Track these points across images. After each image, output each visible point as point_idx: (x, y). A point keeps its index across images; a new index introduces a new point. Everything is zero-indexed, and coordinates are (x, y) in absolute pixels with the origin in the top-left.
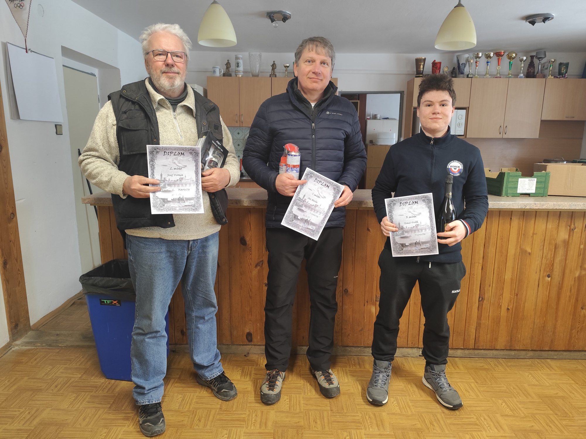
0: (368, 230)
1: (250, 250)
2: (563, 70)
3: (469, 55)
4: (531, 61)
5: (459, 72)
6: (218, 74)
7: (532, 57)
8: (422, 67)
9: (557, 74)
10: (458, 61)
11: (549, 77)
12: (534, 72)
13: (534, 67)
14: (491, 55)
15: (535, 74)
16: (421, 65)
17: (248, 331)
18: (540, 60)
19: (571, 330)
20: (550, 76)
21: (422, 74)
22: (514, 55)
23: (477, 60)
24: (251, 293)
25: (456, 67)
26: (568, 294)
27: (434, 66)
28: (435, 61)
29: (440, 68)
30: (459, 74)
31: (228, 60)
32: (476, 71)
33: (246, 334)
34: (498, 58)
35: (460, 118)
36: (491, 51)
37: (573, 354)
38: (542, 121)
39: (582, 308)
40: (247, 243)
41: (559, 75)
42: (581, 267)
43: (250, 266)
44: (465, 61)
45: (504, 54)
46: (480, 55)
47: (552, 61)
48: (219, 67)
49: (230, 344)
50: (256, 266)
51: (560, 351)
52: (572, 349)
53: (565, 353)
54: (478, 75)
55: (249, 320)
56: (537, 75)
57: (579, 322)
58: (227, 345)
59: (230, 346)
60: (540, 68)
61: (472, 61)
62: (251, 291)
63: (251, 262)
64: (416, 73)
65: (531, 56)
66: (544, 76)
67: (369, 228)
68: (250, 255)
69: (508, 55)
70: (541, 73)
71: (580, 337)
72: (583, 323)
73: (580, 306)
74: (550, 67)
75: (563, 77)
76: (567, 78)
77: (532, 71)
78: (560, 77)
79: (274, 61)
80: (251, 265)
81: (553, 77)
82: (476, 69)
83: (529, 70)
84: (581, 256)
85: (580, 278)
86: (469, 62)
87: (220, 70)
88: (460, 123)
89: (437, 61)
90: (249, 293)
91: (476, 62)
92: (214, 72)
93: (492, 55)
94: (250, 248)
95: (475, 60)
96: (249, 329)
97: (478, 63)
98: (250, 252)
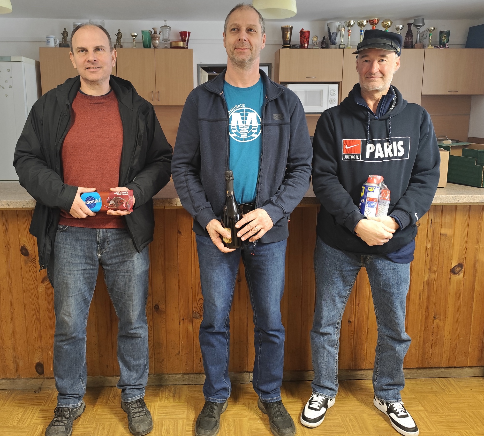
0: (179, 232)
1: (34, 262)
2: (444, 40)
3: (340, 24)
4: (408, 29)
5: (331, 41)
6: (52, 44)
7: (410, 25)
8: (288, 36)
9: (438, 43)
10: (329, 29)
11: (428, 47)
12: (412, 42)
13: (412, 36)
14: (363, 23)
15: (414, 44)
16: (287, 34)
17: (37, 361)
18: (418, 29)
19: (424, 343)
20: (430, 46)
21: (289, 44)
22: (389, 23)
23: (349, 29)
24: (38, 314)
25: (327, 37)
26: (417, 301)
27: (302, 35)
28: (303, 29)
29: (309, 37)
30: (331, 44)
31: (65, 29)
32: (348, 41)
33: (35, 365)
34: (372, 26)
35: (332, 94)
36: (364, 18)
37: (428, 372)
38: (422, 96)
39: (435, 318)
40: (30, 252)
41: (440, 44)
42: (429, 269)
43: (35, 281)
44: (336, 29)
45: (378, 22)
46: (352, 23)
47: (432, 30)
48: (54, 37)
49: (16, 378)
50: (43, 281)
51: (413, 368)
52: (426, 366)
53: (419, 371)
54: (351, 45)
55: (38, 347)
56: (416, 45)
57: (433, 334)
58: (13, 379)
59: (17, 380)
60: (418, 37)
61: (343, 30)
62: (38, 311)
63: (36, 276)
64: (282, 43)
65: (408, 24)
66: (423, 47)
67: (181, 231)
68: (34, 268)
69: (382, 23)
70: (420, 43)
71: (435, 352)
72: (437, 335)
73: (432, 315)
74: (430, 36)
75: (443, 47)
76: (448, 48)
77: (410, 41)
78: (441, 47)
79: (119, 30)
80: (36, 279)
81: (433, 47)
82: (349, 38)
83: (407, 39)
84: (429, 257)
85: (429, 282)
86: (340, 30)
87: (54, 39)
88: (333, 99)
89: (305, 30)
90: (36, 314)
91: (348, 31)
92: (48, 42)
93: (365, 24)
94: (34, 259)
95: (347, 29)
96: (39, 359)
97: (350, 32)
98: (34, 265)
